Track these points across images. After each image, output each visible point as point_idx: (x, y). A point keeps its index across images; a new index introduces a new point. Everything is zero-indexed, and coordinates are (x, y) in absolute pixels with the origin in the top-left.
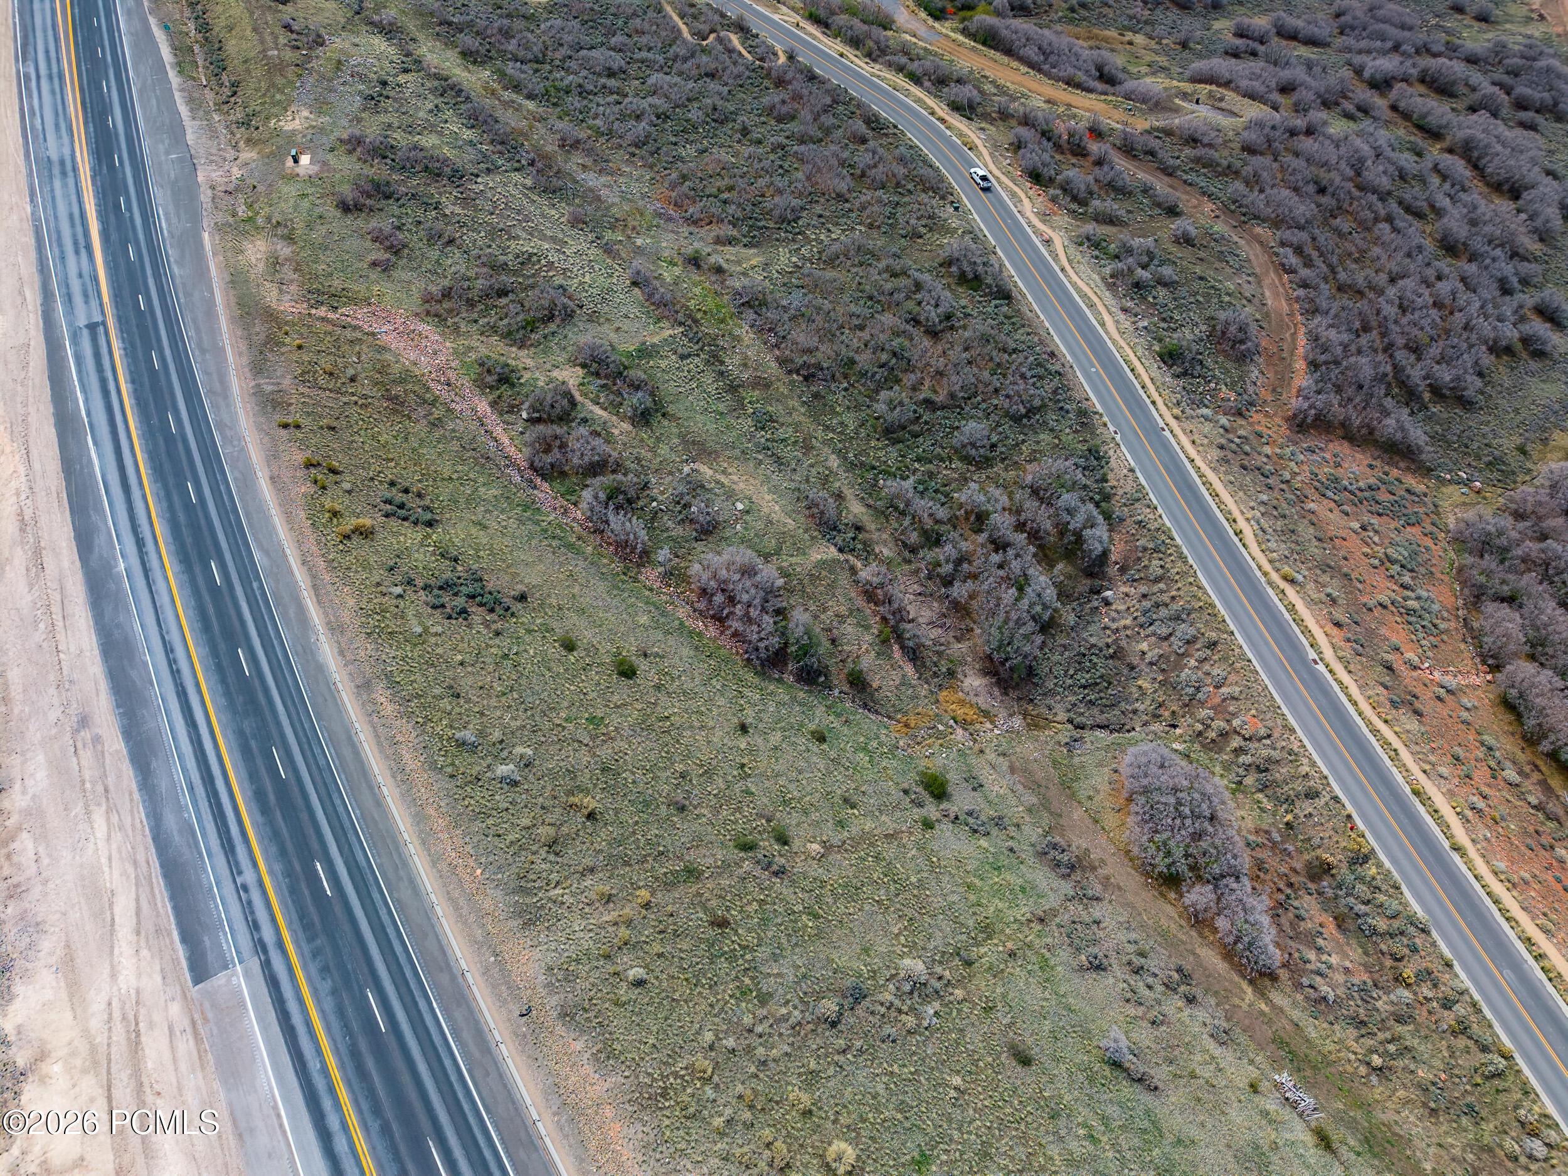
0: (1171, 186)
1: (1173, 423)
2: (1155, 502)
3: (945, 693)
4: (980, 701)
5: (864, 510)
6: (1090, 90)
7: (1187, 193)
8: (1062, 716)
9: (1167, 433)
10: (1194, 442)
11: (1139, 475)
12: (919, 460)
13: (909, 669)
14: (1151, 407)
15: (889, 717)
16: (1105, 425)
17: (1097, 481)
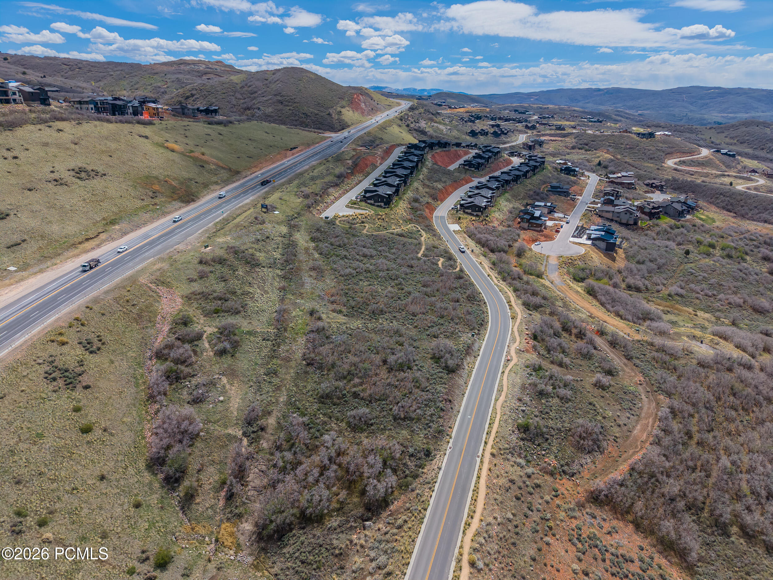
0: (625, 365)
1: (487, 456)
2: (436, 488)
3: (228, 525)
4: (242, 538)
5: (274, 423)
6: (625, 319)
7: (632, 369)
8: (276, 570)
9: (478, 460)
10: (490, 470)
11: (441, 472)
12: (324, 415)
13: (222, 503)
14: (483, 444)
15: (189, 521)
16: (449, 442)
17: (416, 466)
